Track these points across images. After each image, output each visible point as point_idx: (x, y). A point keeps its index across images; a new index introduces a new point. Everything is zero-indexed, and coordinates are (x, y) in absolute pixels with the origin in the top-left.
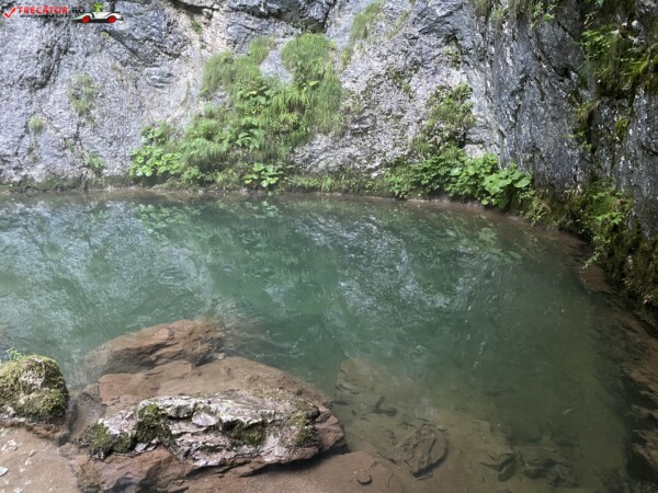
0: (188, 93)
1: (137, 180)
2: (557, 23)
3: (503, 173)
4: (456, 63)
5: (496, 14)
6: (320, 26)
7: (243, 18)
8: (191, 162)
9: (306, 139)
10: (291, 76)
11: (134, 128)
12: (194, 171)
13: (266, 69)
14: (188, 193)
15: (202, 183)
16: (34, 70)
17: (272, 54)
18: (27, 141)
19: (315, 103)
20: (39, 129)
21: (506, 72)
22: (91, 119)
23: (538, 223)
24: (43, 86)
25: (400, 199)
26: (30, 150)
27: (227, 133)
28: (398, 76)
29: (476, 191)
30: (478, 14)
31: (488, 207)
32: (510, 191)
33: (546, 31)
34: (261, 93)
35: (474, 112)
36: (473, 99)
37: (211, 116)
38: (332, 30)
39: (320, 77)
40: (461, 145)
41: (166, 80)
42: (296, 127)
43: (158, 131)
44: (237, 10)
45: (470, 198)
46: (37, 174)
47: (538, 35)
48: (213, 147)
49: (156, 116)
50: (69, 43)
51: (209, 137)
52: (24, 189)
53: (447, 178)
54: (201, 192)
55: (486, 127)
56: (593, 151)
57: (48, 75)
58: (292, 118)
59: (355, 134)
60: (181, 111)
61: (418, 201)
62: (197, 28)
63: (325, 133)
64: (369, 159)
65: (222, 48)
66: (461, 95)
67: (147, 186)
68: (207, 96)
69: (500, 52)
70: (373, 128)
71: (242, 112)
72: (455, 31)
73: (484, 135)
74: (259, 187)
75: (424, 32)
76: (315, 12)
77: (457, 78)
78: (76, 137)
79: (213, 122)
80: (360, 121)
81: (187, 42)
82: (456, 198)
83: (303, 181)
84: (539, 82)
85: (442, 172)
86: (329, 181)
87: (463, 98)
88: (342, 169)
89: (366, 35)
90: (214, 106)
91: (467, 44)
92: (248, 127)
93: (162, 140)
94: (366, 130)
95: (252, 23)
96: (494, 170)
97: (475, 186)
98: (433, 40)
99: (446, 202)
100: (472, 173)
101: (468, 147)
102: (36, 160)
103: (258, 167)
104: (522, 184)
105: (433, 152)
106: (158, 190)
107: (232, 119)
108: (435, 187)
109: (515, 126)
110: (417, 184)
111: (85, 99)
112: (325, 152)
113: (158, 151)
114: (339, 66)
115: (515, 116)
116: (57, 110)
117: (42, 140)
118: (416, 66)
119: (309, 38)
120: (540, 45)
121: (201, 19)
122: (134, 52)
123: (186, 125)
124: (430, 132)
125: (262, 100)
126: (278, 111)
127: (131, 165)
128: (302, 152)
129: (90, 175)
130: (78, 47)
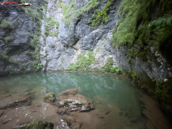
0: (75, 59)
1: (68, 70)
2: (124, 48)
3: (118, 69)
4: (110, 54)
5: (116, 48)
6: (92, 50)
7: (82, 50)
8: (75, 68)
9: (90, 64)
10: (88, 57)
11: (68, 63)
12: (76, 69)
13: (85, 56)
14: (75, 72)
15: (77, 70)
16: (57, 57)
17: (86, 54)
18: (55, 65)
19: (91, 60)
20: (57, 64)
21: (118, 55)
22: (63, 62)
23: (124, 76)
24: (58, 58)
25: (103, 73)
26: (55, 66)
27: (80, 64)
28: (103, 56)
29: (115, 72)
30: (113, 48)
31: (117, 74)
32: (120, 71)
33: (123, 50)
34: (84, 59)
35: (114, 61)
36: (113, 59)
37: (78, 62)
38: (94, 51)
39: (92, 57)
40: (112, 65)
41: (73, 58)
42: (89, 63)
43: (71, 64)
44: (82, 49)
45: (114, 72)
46: (56, 69)
47: (122, 50)
48: (78, 66)
49: (71, 62)
50: (61, 53)
51: (78, 64)
52: (54, 71)
53: (110, 70)
54: (76, 72)
55: (115, 62)
56: (131, 65)
57: (59, 57)
58: (88, 62)
59: (97, 64)
60: (74, 61)
61: (106, 73)
62: (77, 51)
63: (93, 64)
64: (99, 67)
65: (80, 53)
66: (112, 58)
67: (69, 71)
68: (78, 59)
69: (117, 53)
70: (99, 63)
71: (82, 61)
72: (110, 50)
73: (115, 64)
74: (84, 71)
75: (106, 51)
76: (91, 49)
77: (111, 56)
78: (61, 65)
79: (78, 63)
80: (98, 62)
81: (75, 53)
82: (112, 72)
83: (90, 70)
84: (122, 56)
85: (109, 69)
86: (93, 70)
87: (112, 59)
88: (95, 68)
89: (98, 51)
90: (78, 61)
91: (112, 52)
92: (83, 63)
93: (72, 65)
94: (98, 63)
95: (84, 50)
96: (117, 68)
97: (114, 71)
98: (107, 51)
99: (110, 73)
100: (114, 69)
101: (113, 65)
102: (56, 68)
103: (84, 68)
104: (121, 70)
105: (108, 66)
106: (71, 71)
107: (81, 62)
108: (109, 71)
109: (120, 62)
110: (106, 71)
111: (63, 60)
112: (93, 66)
113: (71, 66)
114: (95, 55)
115: (119, 61)
116: (59, 61)
117: (57, 65)
118: (105, 55)
119: (91, 52)
120: (122, 51)
121: (77, 50)
122: (69, 54)
123: (75, 63)
124: (107, 63)
125: (85, 60)
126: (87, 61)
127: (68, 68)
128: (90, 66)
129: (62, 69)
130: (62, 54)
